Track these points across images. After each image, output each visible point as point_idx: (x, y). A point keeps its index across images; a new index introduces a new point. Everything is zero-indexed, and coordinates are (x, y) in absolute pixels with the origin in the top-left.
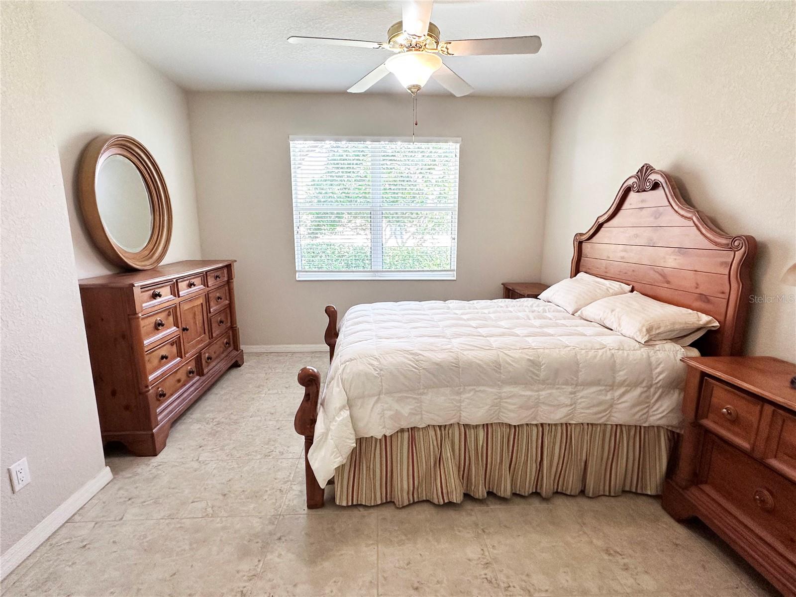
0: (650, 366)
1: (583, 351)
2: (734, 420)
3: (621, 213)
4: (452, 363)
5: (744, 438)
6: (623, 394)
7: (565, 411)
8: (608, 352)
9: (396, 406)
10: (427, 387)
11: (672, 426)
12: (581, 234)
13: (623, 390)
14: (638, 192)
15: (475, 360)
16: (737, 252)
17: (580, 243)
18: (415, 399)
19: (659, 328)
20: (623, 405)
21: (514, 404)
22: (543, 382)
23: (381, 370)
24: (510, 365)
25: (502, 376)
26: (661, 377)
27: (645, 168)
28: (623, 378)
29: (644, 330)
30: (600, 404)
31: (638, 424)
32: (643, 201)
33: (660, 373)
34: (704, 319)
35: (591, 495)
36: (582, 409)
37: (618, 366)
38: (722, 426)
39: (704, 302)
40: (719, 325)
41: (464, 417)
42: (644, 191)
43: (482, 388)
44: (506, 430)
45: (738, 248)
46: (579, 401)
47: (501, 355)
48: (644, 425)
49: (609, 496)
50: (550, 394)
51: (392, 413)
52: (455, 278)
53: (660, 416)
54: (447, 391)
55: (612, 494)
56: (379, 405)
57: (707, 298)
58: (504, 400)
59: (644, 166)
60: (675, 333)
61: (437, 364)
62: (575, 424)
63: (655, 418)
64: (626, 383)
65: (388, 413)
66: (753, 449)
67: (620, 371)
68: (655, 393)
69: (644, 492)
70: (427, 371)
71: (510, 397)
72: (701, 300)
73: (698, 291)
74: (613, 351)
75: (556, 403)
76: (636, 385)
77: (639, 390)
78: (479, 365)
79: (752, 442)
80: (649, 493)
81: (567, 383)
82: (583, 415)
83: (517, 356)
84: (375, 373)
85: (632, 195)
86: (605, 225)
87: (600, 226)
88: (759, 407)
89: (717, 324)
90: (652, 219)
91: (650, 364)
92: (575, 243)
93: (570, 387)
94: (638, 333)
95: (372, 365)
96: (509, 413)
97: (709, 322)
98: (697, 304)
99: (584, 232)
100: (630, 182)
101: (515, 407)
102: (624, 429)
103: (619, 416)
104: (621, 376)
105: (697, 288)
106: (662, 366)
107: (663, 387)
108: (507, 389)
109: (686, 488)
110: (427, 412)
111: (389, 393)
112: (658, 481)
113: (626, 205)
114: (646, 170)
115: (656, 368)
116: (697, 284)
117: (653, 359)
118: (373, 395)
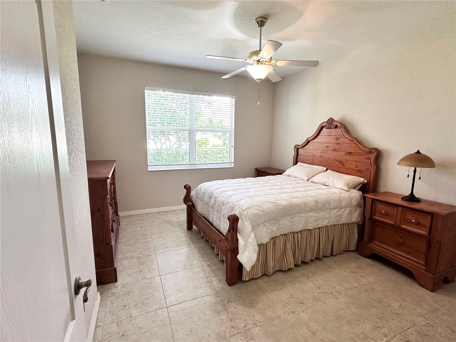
0: (351, 199)
1: (330, 195)
2: (386, 215)
3: (319, 137)
4: (289, 205)
5: (391, 221)
6: (344, 211)
7: (327, 221)
8: (338, 195)
9: (271, 228)
10: (281, 217)
11: (358, 222)
12: (298, 145)
13: (344, 210)
14: (328, 128)
15: (297, 203)
16: (373, 154)
17: (298, 149)
18: (277, 223)
19: (350, 184)
20: (345, 216)
21: (312, 220)
22: (320, 209)
23: (263, 211)
24: (309, 203)
25: (307, 208)
26: (355, 203)
27: (331, 119)
28: (344, 205)
29: (346, 185)
30: (338, 216)
31: (348, 222)
32: (330, 133)
33: (354, 201)
34: (362, 179)
35: (335, 255)
36: (333, 219)
37: (342, 200)
38: (382, 218)
39: (360, 173)
40: (367, 181)
41: (294, 229)
42: (331, 128)
43: (301, 215)
44: (307, 232)
45: (374, 153)
46: (332, 215)
47: (305, 200)
48: (350, 223)
49: (340, 254)
50: (323, 214)
51: (270, 231)
52: (233, 167)
53: (355, 218)
54: (288, 217)
55: (341, 253)
56: (265, 228)
57: (362, 172)
58: (309, 219)
59: (330, 118)
60: (355, 185)
61: (285, 206)
62: (329, 226)
63: (354, 219)
64: (345, 207)
65: (269, 231)
66: (395, 224)
67: (343, 202)
68: (353, 209)
69: (350, 250)
70: (281, 210)
71: (310, 218)
72: (359, 172)
73: (357, 169)
74: (339, 194)
75: (325, 218)
76: (347, 207)
77: (348, 209)
78: (299, 205)
79: (395, 221)
80: (352, 250)
81: (327, 209)
82: (333, 222)
83: (311, 199)
84: (261, 213)
85: (324, 130)
86: (310, 142)
87: (309, 142)
88: (396, 209)
89: (366, 181)
90: (335, 140)
91: (351, 198)
92: (295, 149)
93: (329, 210)
94: (344, 187)
95: (259, 209)
96: (310, 224)
97: (364, 180)
98: (358, 174)
99: (299, 145)
100: (324, 124)
101: (312, 221)
102: (344, 225)
103: (343, 221)
104: (343, 204)
105: (357, 168)
106: (354, 198)
107: (356, 207)
108: (309, 214)
109: (367, 244)
110: (281, 228)
111: (268, 222)
112: (355, 244)
113: (321, 134)
114: (331, 120)
115: (353, 199)
116: (357, 166)
117: (351, 196)
118: (262, 224)
